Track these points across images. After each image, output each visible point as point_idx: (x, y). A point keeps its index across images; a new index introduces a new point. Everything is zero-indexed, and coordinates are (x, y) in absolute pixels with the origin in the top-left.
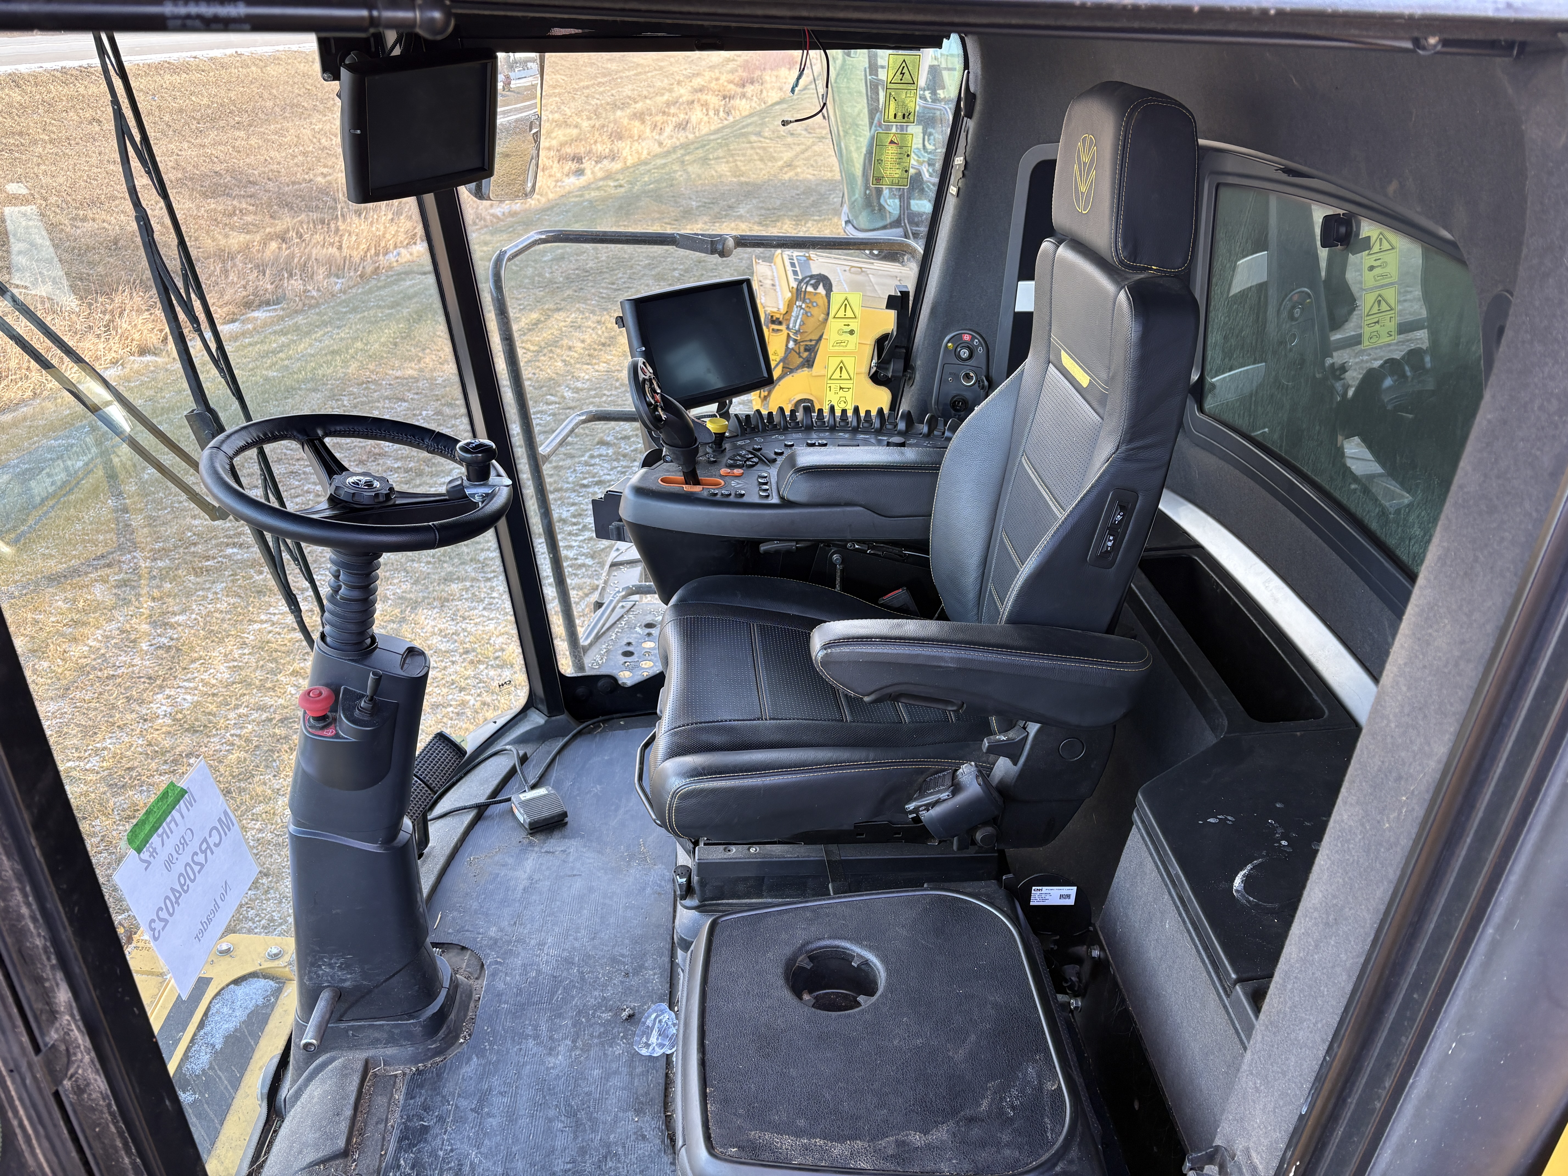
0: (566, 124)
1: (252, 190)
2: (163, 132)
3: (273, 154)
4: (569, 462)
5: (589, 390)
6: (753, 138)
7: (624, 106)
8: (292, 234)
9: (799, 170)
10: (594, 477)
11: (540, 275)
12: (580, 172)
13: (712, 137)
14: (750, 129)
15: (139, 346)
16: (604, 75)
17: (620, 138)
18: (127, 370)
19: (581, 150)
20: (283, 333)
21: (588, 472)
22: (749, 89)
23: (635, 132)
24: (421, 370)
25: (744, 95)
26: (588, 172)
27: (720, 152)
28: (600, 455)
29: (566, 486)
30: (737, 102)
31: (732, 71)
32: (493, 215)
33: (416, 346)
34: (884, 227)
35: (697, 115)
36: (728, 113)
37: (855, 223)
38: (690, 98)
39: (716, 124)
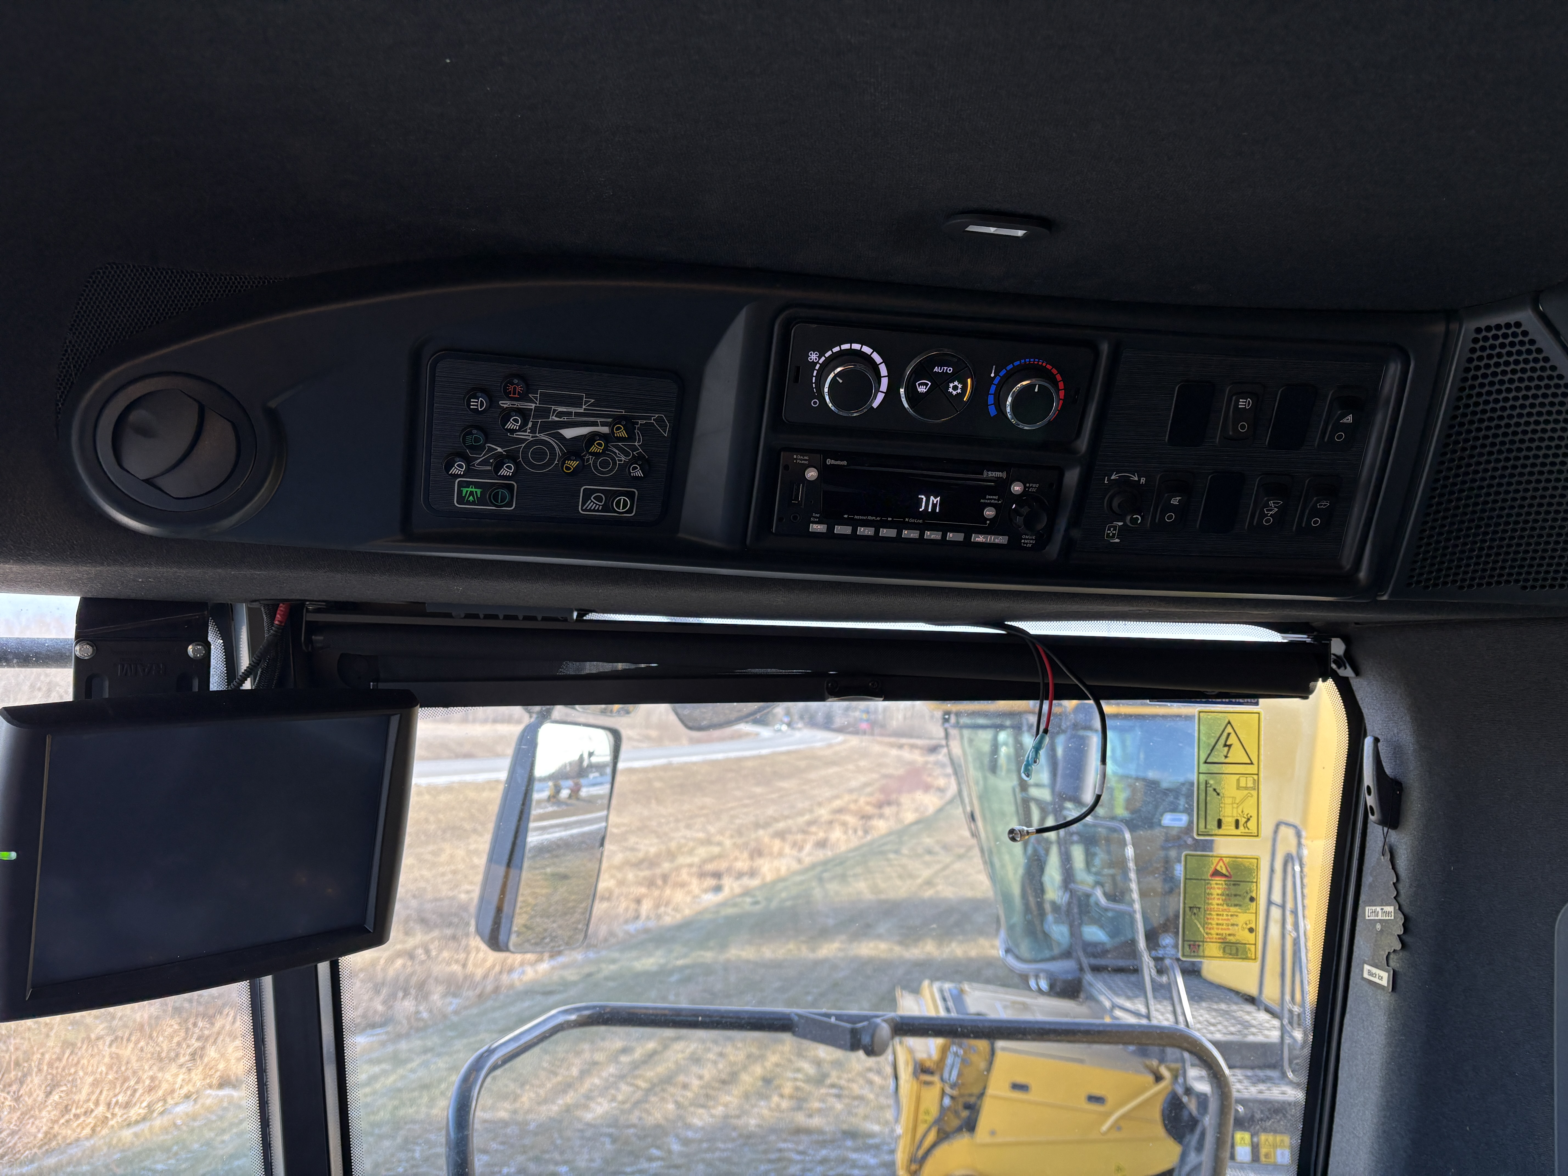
0: (709, 842)
5: (701, 1141)
6: (892, 856)
7: (766, 825)
8: (420, 951)
9: (940, 888)
12: (718, 889)
13: (851, 855)
14: (888, 847)
15: (221, 1077)
16: (749, 798)
17: (760, 854)
18: (198, 1106)
19: (722, 866)
20: (379, 1061)
22: (887, 811)
23: (775, 849)
24: (515, 1112)
25: (881, 816)
26: (727, 889)
27: (859, 870)
30: (875, 822)
31: (871, 794)
32: (627, 933)
33: (515, 1080)
34: (1053, 959)
35: (837, 834)
36: (866, 832)
37: (1016, 951)
38: (830, 817)
39: (855, 842)
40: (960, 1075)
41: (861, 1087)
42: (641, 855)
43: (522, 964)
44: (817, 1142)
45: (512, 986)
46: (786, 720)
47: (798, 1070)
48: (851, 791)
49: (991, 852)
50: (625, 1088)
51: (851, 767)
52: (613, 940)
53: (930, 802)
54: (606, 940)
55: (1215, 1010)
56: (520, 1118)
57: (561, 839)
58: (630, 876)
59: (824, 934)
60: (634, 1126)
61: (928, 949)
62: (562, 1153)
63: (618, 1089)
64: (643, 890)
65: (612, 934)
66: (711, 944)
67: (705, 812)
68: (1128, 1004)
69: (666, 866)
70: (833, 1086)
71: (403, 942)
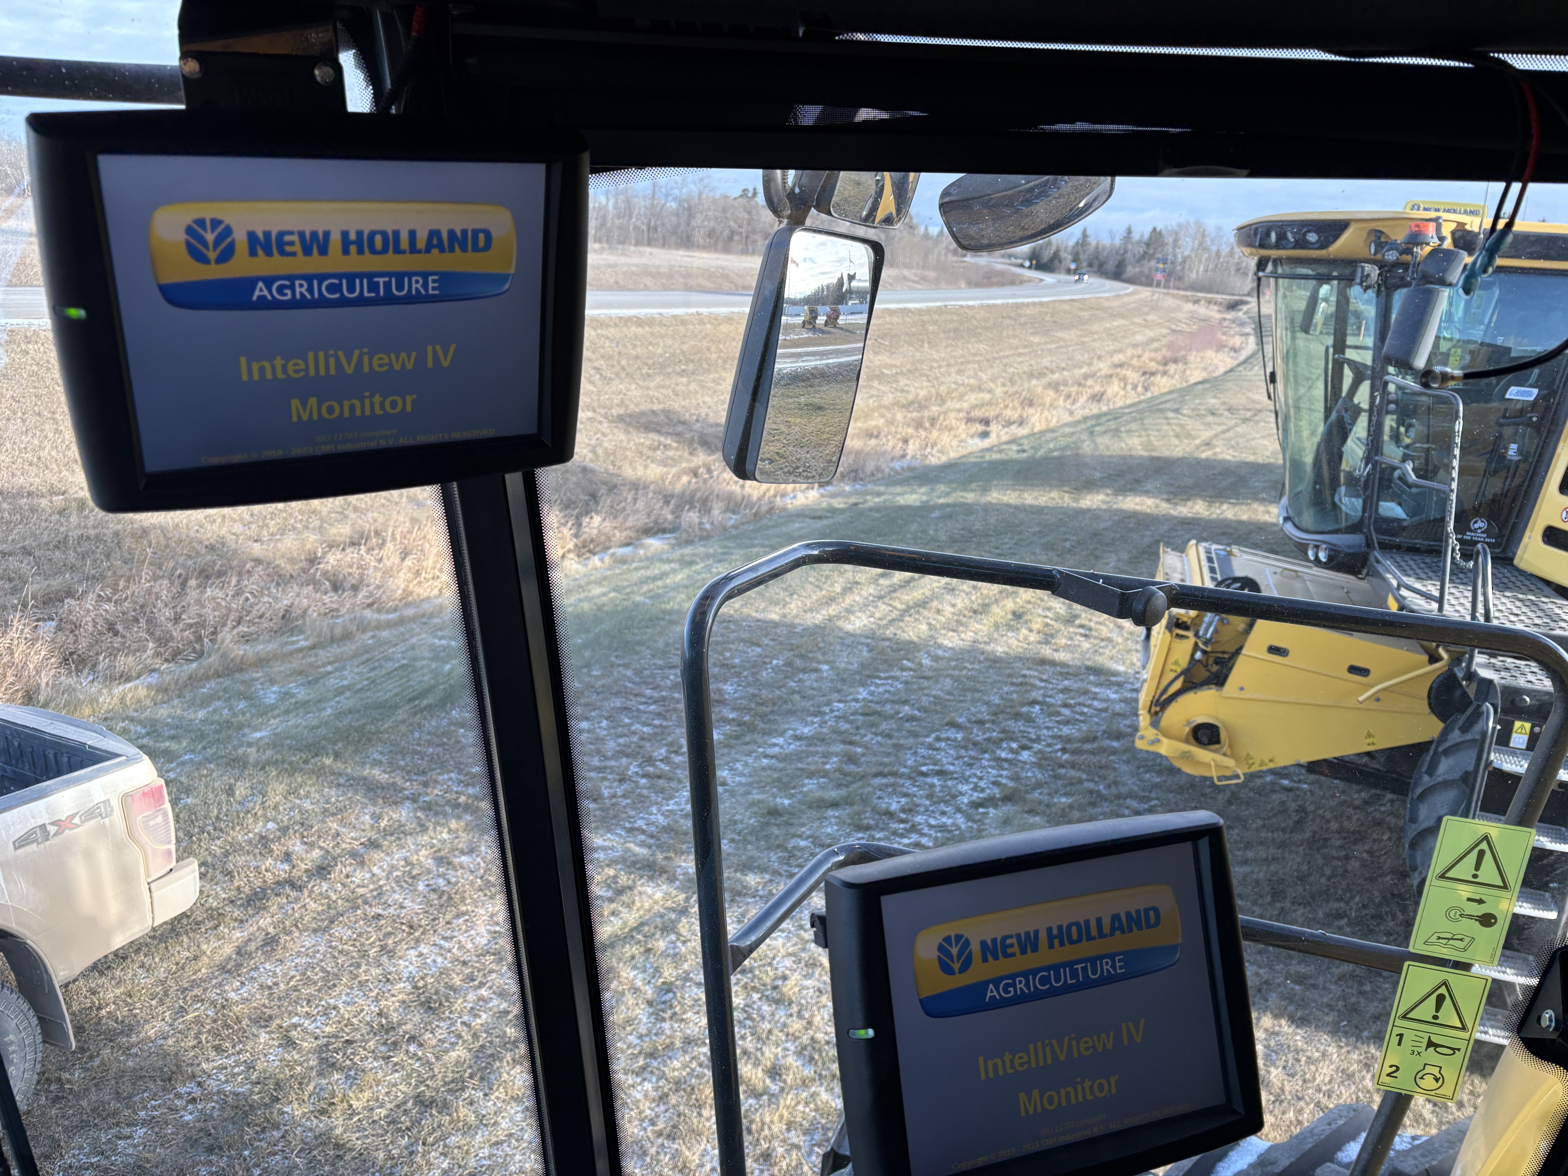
0: (980, 389)
1: (680, 428)
2: (617, 375)
3: (706, 399)
4: (911, 741)
5: (950, 659)
6: (1171, 415)
7: (1041, 375)
9: (1218, 450)
10: (935, 764)
11: (924, 532)
12: (985, 435)
13: (1126, 411)
14: (1168, 405)
16: (1026, 347)
17: (1031, 404)
19: (991, 413)
20: (669, 561)
21: (930, 758)
22: (1172, 368)
23: (1048, 400)
24: (784, 616)
25: (1165, 373)
26: (993, 436)
27: (1134, 426)
28: (948, 739)
29: (903, 770)
30: (1158, 379)
31: (1156, 350)
32: (892, 469)
33: (785, 590)
34: (1336, 532)
35: (1115, 387)
36: (1146, 389)
37: (1296, 520)
38: (1110, 372)
39: (1132, 398)
40: (1216, 631)
41: (1111, 631)
42: (911, 397)
43: (794, 490)
44: (1061, 673)
45: (784, 509)
46: (1073, 266)
47: (1049, 609)
48: (1135, 346)
49: (1287, 419)
50: (883, 607)
51: (1138, 320)
52: (880, 475)
53: (1222, 362)
54: (873, 475)
55: (1520, 600)
56: (788, 620)
57: (815, 368)
58: (899, 416)
59: (1090, 485)
60: (889, 639)
61: (1198, 508)
62: (824, 654)
63: (876, 607)
64: (910, 431)
65: (878, 469)
66: (973, 486)
67: (977, 358)
68: (1418, 585)
69: (935, 409)
70: (1082, 626)
71: (689, 461)
